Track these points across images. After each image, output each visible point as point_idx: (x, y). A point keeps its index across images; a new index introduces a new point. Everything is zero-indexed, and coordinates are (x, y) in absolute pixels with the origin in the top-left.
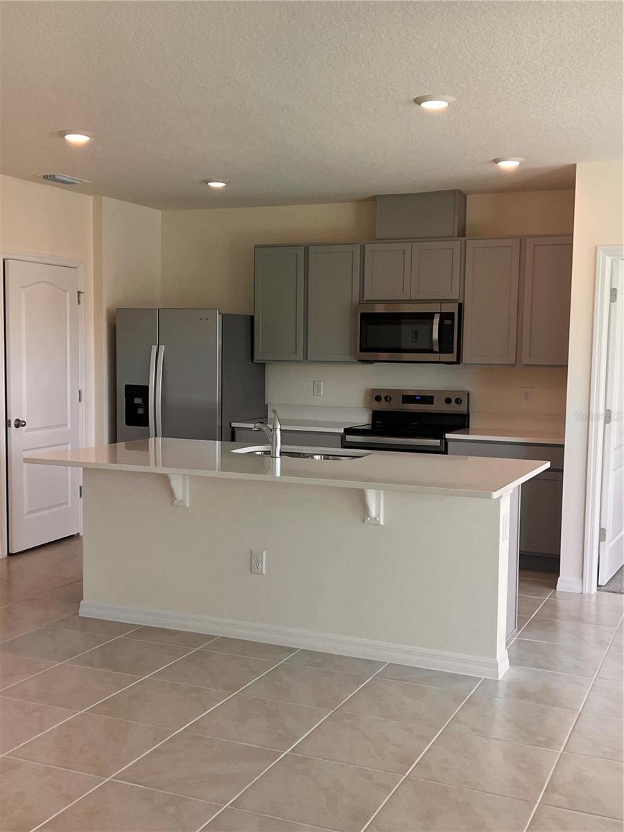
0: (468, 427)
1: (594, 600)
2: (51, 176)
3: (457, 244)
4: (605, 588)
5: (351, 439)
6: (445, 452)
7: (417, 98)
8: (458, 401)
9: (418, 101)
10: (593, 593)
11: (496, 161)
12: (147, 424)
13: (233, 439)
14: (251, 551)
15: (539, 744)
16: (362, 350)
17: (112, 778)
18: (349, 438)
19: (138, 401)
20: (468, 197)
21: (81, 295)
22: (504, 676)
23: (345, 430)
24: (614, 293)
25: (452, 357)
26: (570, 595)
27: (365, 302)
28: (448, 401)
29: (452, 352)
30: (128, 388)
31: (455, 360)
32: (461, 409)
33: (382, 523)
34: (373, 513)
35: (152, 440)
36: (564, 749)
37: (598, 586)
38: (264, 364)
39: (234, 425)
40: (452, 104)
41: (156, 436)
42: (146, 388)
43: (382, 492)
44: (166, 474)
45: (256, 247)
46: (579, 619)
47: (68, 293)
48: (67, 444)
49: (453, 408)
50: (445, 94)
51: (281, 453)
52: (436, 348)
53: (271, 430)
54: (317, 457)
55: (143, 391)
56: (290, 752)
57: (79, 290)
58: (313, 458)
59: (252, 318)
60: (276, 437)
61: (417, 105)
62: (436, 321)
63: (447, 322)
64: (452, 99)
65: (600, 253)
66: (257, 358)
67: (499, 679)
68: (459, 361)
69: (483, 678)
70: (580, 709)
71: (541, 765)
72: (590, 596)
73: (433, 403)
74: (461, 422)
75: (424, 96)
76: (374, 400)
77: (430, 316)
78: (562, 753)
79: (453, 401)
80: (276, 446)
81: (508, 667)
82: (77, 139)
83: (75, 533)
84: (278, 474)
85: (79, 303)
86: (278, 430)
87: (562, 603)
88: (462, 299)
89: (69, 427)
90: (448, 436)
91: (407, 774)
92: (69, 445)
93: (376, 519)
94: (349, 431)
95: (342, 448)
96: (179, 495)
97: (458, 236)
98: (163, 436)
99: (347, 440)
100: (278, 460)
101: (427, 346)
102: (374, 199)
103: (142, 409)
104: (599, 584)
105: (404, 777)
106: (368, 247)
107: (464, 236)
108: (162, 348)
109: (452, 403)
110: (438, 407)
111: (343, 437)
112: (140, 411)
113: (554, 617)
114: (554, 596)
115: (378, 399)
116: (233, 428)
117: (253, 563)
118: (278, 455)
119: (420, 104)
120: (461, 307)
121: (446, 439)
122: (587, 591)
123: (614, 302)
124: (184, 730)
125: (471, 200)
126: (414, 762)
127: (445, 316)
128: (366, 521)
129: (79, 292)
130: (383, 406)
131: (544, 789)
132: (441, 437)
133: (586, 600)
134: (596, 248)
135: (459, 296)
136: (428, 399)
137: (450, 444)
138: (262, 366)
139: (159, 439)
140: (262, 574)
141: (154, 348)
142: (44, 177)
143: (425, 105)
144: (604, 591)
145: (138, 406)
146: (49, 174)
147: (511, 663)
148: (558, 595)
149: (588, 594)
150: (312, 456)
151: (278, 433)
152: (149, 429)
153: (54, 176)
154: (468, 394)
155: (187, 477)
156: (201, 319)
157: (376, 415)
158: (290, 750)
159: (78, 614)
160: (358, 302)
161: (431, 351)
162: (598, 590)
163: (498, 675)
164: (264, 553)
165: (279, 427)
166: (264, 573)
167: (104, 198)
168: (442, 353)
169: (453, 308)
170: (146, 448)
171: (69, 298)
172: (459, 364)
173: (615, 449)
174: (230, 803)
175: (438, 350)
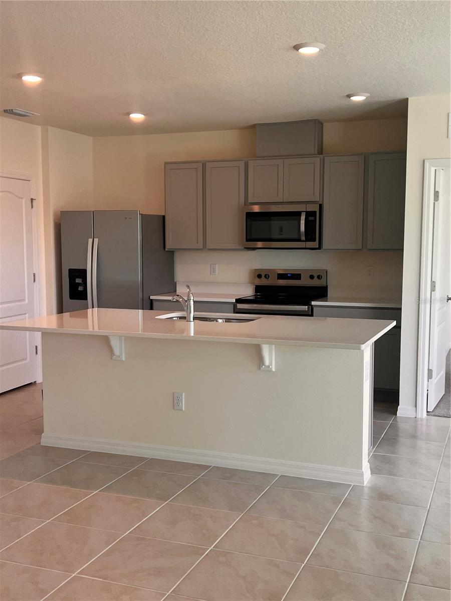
0: (327, 296)
1: (424, 422)
2: (9, 110)
3: (317, 160)
4: (433, 413)
5: (241, 307)
6: (312, 315)
7: (296, 45)
8: (319, 277)
9: (297, 48)
10: (424, 417)
11: (349, 96)
12: (86, 299)
13: (151, 309)
14: (173, 393)
15: (402, 535)
16: (247, 240)
17: (78, 574)
18: (240, 306)
19: (78, 281)
20: (324, 124)
21: (34, 201)
22: (367, 483)
23: (236, 300)
24: (436, 194)
25: (315, 244)
26: (407, 419)
27: (249, 204)
28: (312, 277)
29: (315, 241)
30: (71, 271)
31: (318, 247)
32: (321, 283)
33: (274, 369)
34: (267, 362)
35: (90, 310)
36: (421, 538)
37: (427, 412)
38: (173, 251)
39: (152, 297)
40: (322, 50)
41: (93, 308)
42: (85, 271)
43: (274, 346)
44: (107, 336)
45: (166, 163)
46: (414, 437)
47: (24, 201)
48: (26, 314)
49: (315, 282)
50: (317, 41)
51: (195, 318)
52: (303, 238)
53: (186, 301)
54: (220, 321)
55: (82, 273)
56: (213, 548)
57: (33, 198)
58: (217, 321)
59: (164, 217)
60: (190, 306)
61: (295, 51)
62: (303, 217)
63: (311, 218)
64: (323, 46)
65: (427, 164)
66: (168, 247)
67: (365, 485)
68: (320, 247)
69: (353, 484)
70: (428, 507)
71: (406, 552)
72: (422, 419)
73: (300, 279)
74: (321, 293)
75: (301, 44)
76: (256, 276)
77: (298, 214)
78: (420, 542)
79: (316, 278)
80: (190, 312)
81: (370, 476)
82: (32, 80)
83: (33, 381)
84: (192, 334)
85: (32, 207)
86: (192, 301)
87: (402, 426)
88: (321, 200)
89: (27, 301)
90: (313, 303)
91: (305, 563)
92: (27, 314)
93: (269, 367)
94: (239, 301)
95: (234, 313)
96: (117, 351)
97: (318, 154)
98: (98, 307)
99: (238, 307)
100: (192, 323)
101: (295, 237)
102: (254, 127)
103: (82, 287)
104: (428, 410)
105: (303, 565)
106: (251, 163)
107: (322, 154)
108: (96, 240)
109: (315, 279)
110: (305, 282)
111: (235, 305)
112: (81, 288)
113: (397, 435)
114: (395, 420)
115: (259, 276)
116: (152, 300)
117: (175, 402)
118: (192, 320)
119: (298, 50)
120: (321, 206)
121: (312, 306)
122: (420, 417)
123: (437, 201)
124: (129, 533)
125: (326, 126)
126: (310, 552)
127: (309, 214)
128: (261, 368)
129: (32, 200)
130: (263, 282)
131: (411, 571)
132: (308, 303)
133: (419, 422)
134: (424, 161)
135: (320, 199)
136: (297, 276)
137: (315, 309)
138: (172, 253)
139: (96, 309)
140: (182, 410)
141: (90, 241)
142: (5, 111)
143: (302, 51)
144: (432, 416)
145: (79, 284)
146: (8, 109)
147: (372, 473)
148: (398, 420)
149: (420, 418)
150: (216, 320)
151: (192, 303)
152: (88, 302)
153: (12, 110)
154: (326, 272)
155: (123, 338)
156: (126, 218)
157: (258, 289)
158: (213, 546)
159: (40, 443)
160: (244, 204)
161: (299, 240)
162: (427, 415)
163: (363, 482)
164: (184, 394)
165: (192, 298)
166: (184, 409)
167: (50, 128)
168: (308, 241)
169: (315, 208)
170: (86, 316)
171: (25, 203)
172: (320, 249)
173: (438, 310)
174: (171, 590)
175: (304, 239)
